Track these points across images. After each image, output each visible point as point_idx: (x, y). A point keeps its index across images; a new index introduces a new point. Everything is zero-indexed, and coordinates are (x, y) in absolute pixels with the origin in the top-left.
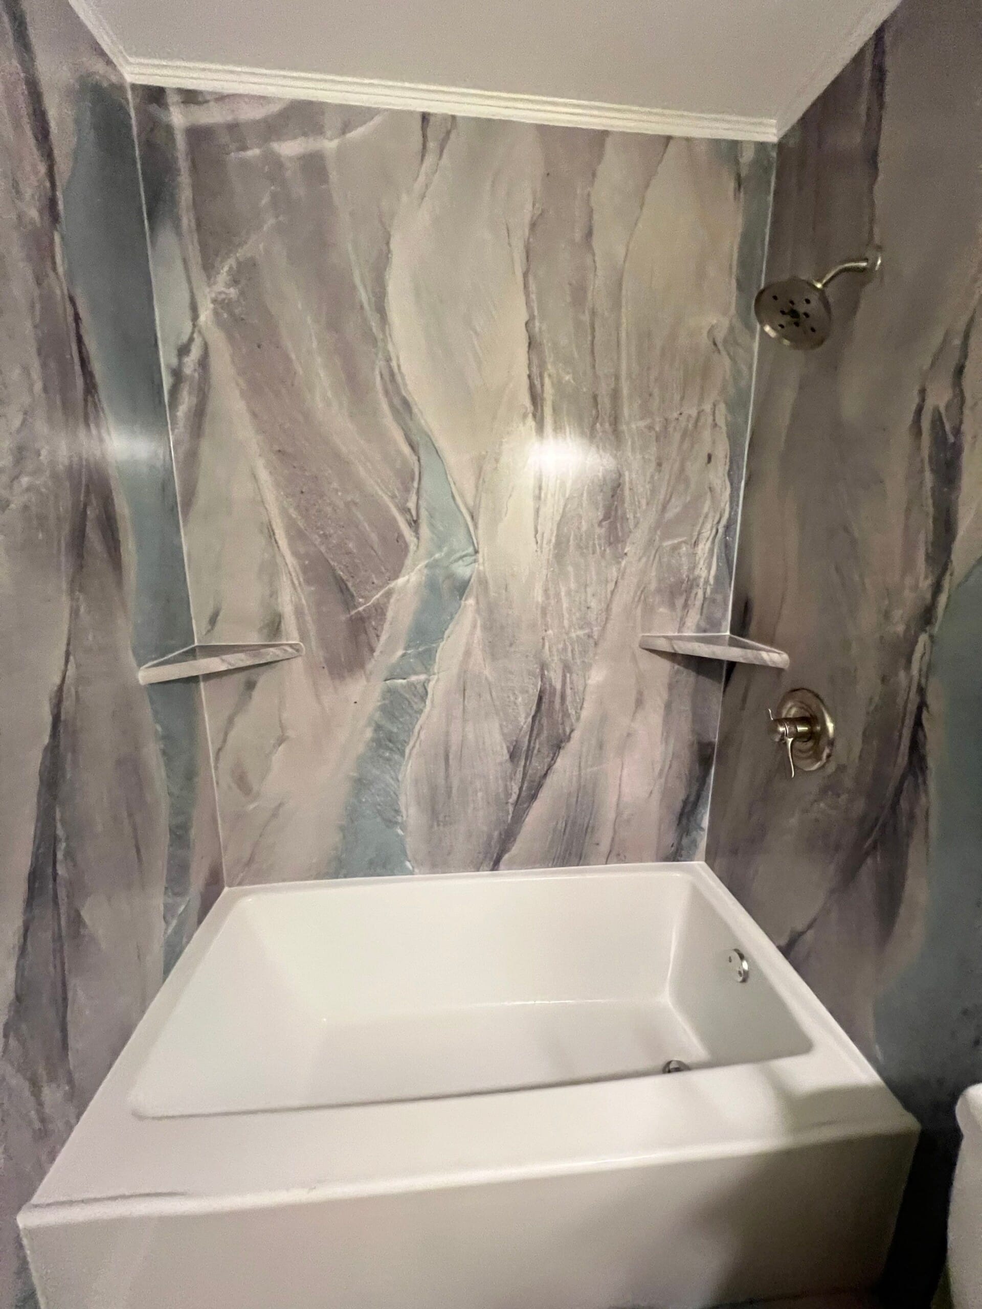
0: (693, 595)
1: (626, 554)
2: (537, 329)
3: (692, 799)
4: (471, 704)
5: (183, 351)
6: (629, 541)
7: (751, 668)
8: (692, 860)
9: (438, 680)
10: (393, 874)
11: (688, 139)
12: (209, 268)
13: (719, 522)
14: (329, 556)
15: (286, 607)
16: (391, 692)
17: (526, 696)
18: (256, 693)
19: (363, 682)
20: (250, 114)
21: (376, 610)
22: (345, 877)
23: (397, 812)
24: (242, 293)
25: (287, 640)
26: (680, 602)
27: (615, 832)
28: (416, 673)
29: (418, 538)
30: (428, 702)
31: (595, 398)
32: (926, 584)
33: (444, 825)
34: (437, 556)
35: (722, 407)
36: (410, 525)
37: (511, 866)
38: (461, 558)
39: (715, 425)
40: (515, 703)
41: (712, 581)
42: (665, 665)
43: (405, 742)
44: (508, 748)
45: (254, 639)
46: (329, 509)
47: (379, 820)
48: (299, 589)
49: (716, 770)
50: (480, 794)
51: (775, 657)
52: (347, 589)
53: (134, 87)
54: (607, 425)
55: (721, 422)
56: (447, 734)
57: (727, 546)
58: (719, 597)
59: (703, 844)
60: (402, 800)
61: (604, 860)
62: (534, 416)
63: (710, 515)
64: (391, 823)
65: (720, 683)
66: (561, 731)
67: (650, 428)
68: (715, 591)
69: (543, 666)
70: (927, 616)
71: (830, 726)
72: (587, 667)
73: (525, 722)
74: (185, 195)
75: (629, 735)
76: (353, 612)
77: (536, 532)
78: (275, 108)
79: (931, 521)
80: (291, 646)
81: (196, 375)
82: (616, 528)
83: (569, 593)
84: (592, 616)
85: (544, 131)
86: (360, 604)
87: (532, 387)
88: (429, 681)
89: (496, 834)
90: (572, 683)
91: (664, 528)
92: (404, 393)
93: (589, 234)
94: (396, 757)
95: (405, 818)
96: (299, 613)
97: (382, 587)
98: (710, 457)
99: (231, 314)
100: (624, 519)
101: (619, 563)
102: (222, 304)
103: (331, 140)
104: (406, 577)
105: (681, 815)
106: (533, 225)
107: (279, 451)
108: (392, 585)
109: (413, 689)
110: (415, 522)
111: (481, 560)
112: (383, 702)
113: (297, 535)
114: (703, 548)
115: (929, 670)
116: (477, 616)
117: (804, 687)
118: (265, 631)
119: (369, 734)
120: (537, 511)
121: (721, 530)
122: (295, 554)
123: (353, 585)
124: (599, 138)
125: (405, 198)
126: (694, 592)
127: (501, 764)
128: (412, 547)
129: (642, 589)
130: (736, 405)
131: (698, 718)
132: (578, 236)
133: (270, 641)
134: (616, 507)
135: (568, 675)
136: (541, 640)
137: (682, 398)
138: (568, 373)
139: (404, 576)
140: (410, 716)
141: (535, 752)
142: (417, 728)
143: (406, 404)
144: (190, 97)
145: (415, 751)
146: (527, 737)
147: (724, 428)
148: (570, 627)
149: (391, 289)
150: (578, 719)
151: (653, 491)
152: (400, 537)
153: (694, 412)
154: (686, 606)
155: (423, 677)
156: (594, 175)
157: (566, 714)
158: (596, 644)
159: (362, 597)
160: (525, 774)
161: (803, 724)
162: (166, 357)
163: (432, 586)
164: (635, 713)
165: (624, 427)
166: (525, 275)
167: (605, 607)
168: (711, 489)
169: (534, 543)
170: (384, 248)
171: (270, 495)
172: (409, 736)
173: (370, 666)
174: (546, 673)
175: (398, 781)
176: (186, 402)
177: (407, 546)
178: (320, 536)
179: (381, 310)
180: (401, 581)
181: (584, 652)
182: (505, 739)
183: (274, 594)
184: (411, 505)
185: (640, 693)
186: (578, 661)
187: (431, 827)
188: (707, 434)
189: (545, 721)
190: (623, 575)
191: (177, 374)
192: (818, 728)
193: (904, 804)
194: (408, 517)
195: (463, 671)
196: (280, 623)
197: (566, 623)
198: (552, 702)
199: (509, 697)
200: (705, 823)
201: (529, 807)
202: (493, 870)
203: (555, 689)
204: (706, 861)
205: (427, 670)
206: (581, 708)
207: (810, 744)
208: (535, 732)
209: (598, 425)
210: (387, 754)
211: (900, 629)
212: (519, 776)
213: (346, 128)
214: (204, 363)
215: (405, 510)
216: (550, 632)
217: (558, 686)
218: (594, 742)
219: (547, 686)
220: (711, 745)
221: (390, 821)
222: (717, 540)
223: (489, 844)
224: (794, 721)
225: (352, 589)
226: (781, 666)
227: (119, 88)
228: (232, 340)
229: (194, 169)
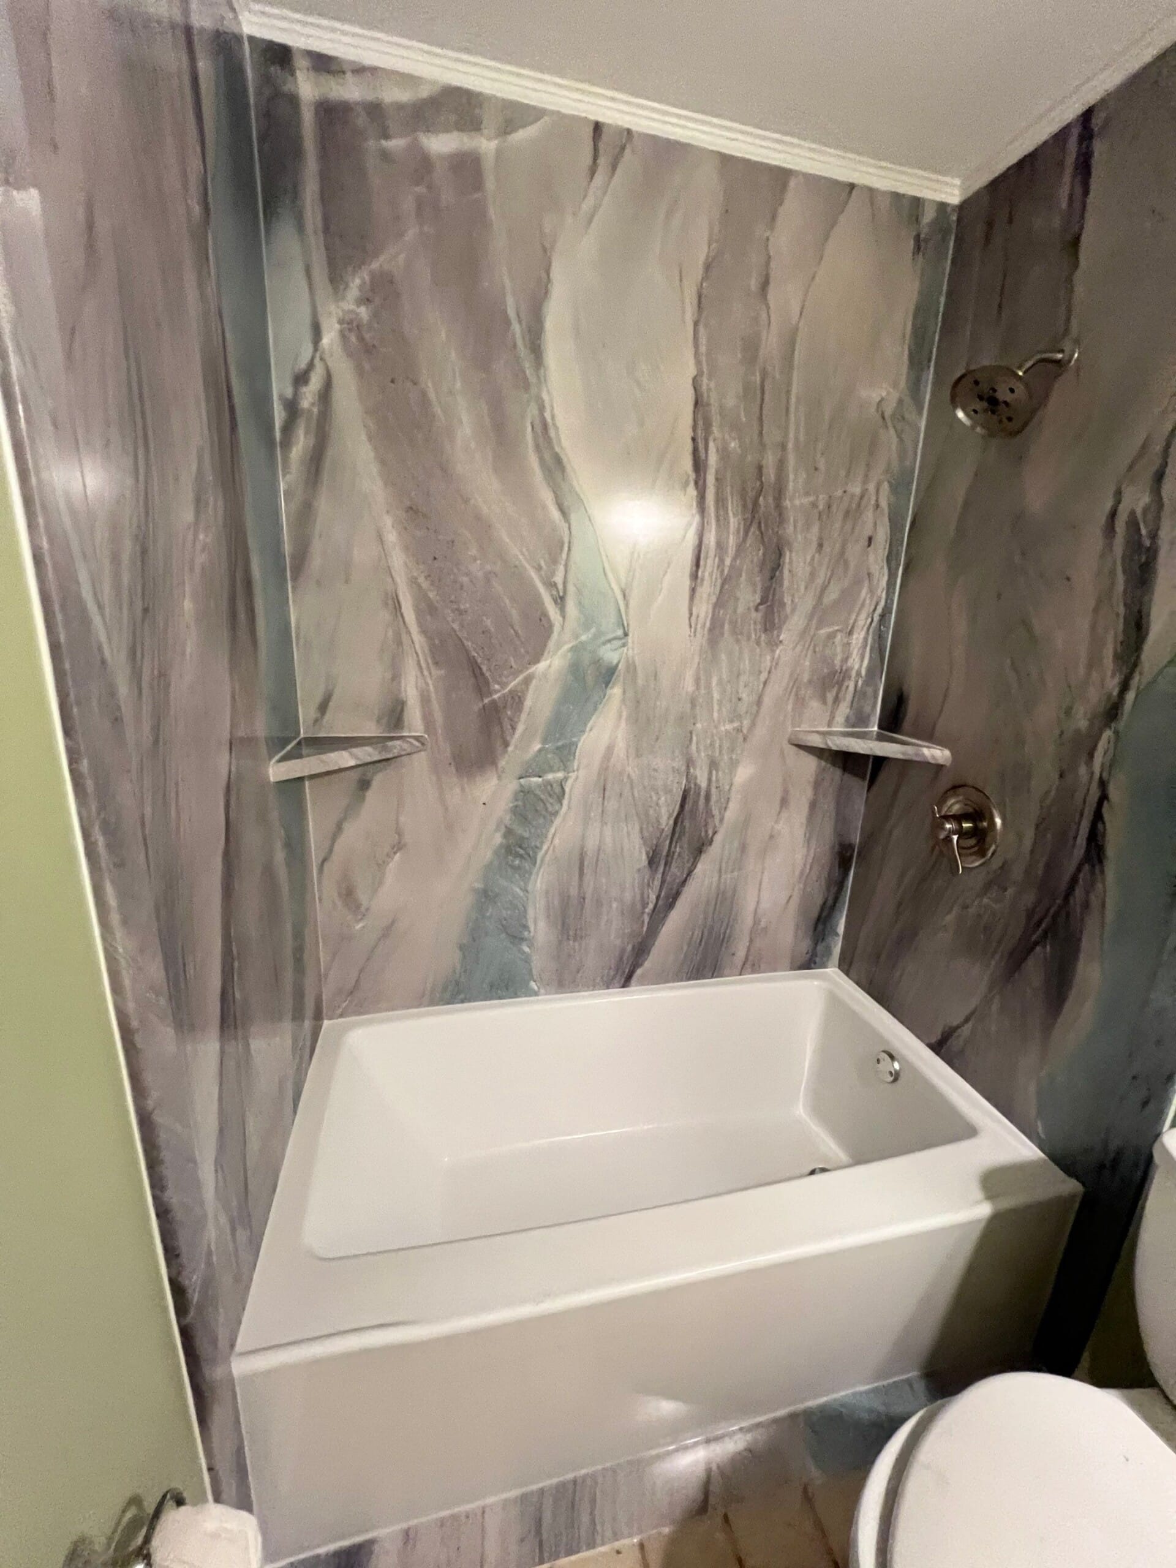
0: (844, 688)
1: (781, 642)
2: (704, 387)
3: (830, 902)
4: (612, 805)
5: (301, 379)
6: (785, 628)
7: (905, 765)
8: (827, 968)
9: (577, 778)
10: (516, 996)
11: (871, 190)
12: (336, 280)
13: (874, 610)
14: (463, 634)
15: (411, 693)
16: (524, 793)
17: (669, 797)
18: (370, 794)
19: (494, 781)
20: (393, 95)
21: (512, 698)
22: (462, 1002)
23: (526, 927)
24: (375, 315)
25: (410, 732)
26: (830, 697)
27: (751, 941)
28: (551, 770)
29: (564, 617)
30: (565, 802)
31: (760, 468)
32: (1113, 684)
33: (575, 940)
34: (584, 638)
35: (886, 485)
36: (555, 602)
37: (645, 981)
38: (609, 641)
39: (877, 506)
40: (657, 804)
41: (863, 672)
42: (811, 763)
43: (537, 847)
44: (647, 853)
45: (371, 730)
46: (465, 580)
47: (503, 936)
48: (426, 673)
49: (854, 873)
50: (615, 905)
51: (937, 754)
52: (482, 674)
53: (251, 39)
54: (770, 500)
55: (884, 504)
56: (583, 837)
57: (880, 637)
58: (870, 690)
59: (837, 950)
60: (531, 913)
61: (738, 972)
62: (696, 483)
63: (868, 601)
64: (517, 938)
65: (863, 778)
66: (703, 834)
67: (814, 505)
68: (867, 683)
69: (689, 763)
70: (1112, 712)
71: (998, 821)
72: (734, 764)
73: (667, 824)
74: (311, 189)
75: (771, 837)
76: (486, 701)
77: (691, 614)
78: (424, 93)
79: (1122, 620)
80: (417, 738)
81: (315, 410)
82: (773, 613)
83: (720, 682)
84: (743, 708)
85: (726, 160)
86: (497, 692)
87: (695, 451)
88: (566, 779)
89: (629, 948)
90: (717, 781)
91: (820, 614)
92: (557, 449)
93: (765, 284)
94: (527, 865)
95: (532, 934)
96: (425, 700)
97: (521, 672)
98: (870, 539)
99: (361, 339)
100: (783, 605)
101: (773, 651)
102: (350, 326)
103: (489, 139)
104: (548, 662)
105: (819, 919)
106: (708, 267)
107: (411, 508)
108: (532, 669)
109: (549, 787)
110: (562, 598)
111: (630, 644)
112: (516, 803)
113: (427, 609)
114: (858, 637)
115: (1112, 765)
116: (623, 707)
117: (970, 782)
118: (384, 721)
119: (498, 839)
120: (693, 590)
121: (876, 618)
122: (424, 632)
123: (490, 670)
124: (781, 176)
125: (569, 220)
126: (846, 684)
127: (639, 870)
128: (557, 629)
129: (795, 680)
130: (899, 486)
131: (841, 819)
132: (754, 284)
133: (389, 732)
134: (775, 589)
135: (714, 772)
136: (689, 735)
137: (847, 475)
138: (734, 439)
139: (546, 660)
140: (544, 817)
141: (675, 857)
142: (552, 830)
143: (558, 460)
144: (323, 63)
145: (547, 858)
146: (668, 842)
147: (886, 511)
148: (719, 721)
149: (549, 324)
150: (722, 820)
151: (813, 575)
152: (545, 615)
153: (857, 490)
154: (837, 700)
155: (560, 775)
156: (774, 218)
157: (709, 814)
158: (745, 739)
159: (498, 683)
160: (663, 882)
161: (967, 821)
162: (280, 387)
163: (575, 669)
164: (779, 813)
165: (787, 503)
166: (696, 324)
167: (757, 698)
168: (869, 574)
169: (687, 627)
170: (544, 275)
171: (398, 560)
172: (542, 843)
173: (502, 763)
174: (692, 770)
175: (527, 891)
176: (301, 444)
177: (551, 626)
178: (453, 611)
179: (536, 350)
180: (542, 666)
181: (732, 750)
182: (645, 844)
183: (396, 677)
184: (559, 579)
185: (786, 792)
186: (726, 757)
187: (560, 942)
188: (869, 515)
189: (687, 823)
190: (777, 664)
191: (292, 408)
192: (985, 824)
193: (1079, 892)
194: (555, 593)
195: (604, 769)
196: (402, 710)
197: (716, 715)
198: (696, 802)
199: (651, 797)
200: (841, 929)
201: (666, 916)
202: (623, 986)
203: (700, 788)
204: (840, 967)
205: (566, 769)
206: (726, 808)
207: (972, 842)
208: (677, 835)
209: (761, 498)
210: (517, 862)
211: (1083, 724)
212: (657, 883)
213: (508, 127)
214: (325, 394)
215: (551, 585)
216: (699, 726)
217: (704, 785)
218: (736, 844)
219: (693, 786)
220: (851, 847)
221: (515, 937)
222: (871, 630)
223: (621, 959)
224: (958, 818)
225: (488, 674)
226: (941, 762)
227: (238, 38)
228: (360, 372)
229: (324, 155)
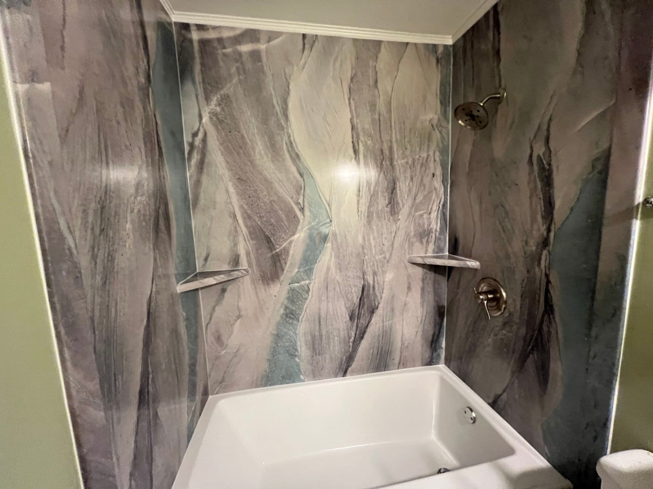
0: (430, 237)
1: (399, 219)
2: (355, 122)
3: (437, 333)
4: (331, 294)
5: (195, 135)
6: (400, 213)
7: (461, 270)
8: (438, 364)
9: (314, 283)
10: (294, 382)
11: (415, 44)
12: (208, 99)
13: (440, 203)
14: (262, 226)
15: (242, 252)
16: (292, 290)
17: (356, 288)
18: (226, 295)
19: (279, 285)
20: (226, 34)
21: (285, 250)
22: (270, 385)
23: (296, 350)
24: (223, 109)
25: (242, 267)
26: (424, 241)
27: (401, 353)
28: (303, 280)
29: (304, 216)
30: (310, 293)
31: (382, 151)
32: (543, 229)
33: (319, 355)
34: (313, 224)
35: (437, 153)
36: (300, 210)
37: (353, 373)
38: (324, 224)
39: (435, 161)
40: (351, 292)
41: (438, 230)
42: (419, 271)
43: (300, 314)
44: (349, 314)
45: (226, 267)
46: (263, 204)
47: (287, 354)
48: (248, 242)
49: (447, 318)
50: (336, 338)
51: (473, 264)
52: (271, 241)
53: (175, 23)
54: (388, 162)
55: (437, 159)
56: (319, 309)
57: (444, 214)
58: (442, 237)
59: (443, 356)
60: (298, 344)
61: (397, 368)
62: (355, 159)
63: (436, 199)
64: (293, 356)
65: (445, 276)
66: (373, 304)
67: (407, 163)
68: (440, 234)
69: (364, 273)
70: (545, 243)
71: (504, 294)
72: (384, 272)
73: (356, 301)
74: (197, 68)
75: (405, 304)
76: (274, 252)
77: (358, 211)
78: (238, 32)
79: (542, 201)
80: (244, 270)
81: (200, 146)
82: (394, 208)
83: (374, 238)
84: (385, 248)
85: (355, 41)
86: (277, 248)
87: (354, 146)
88: (310, 283)
89: (344, 358)
90: (377, 281)
91: (415, 207)
92: (297, 151)
93: (376, 81)
94: (295, 322)
95: (300, 353)
96: (248, 254)
97: (287, 240)
98: (433, 175)
99: (218, 118)
100: (398, 204)
101: (396, 223)
102: (213, 114)
103: (263, 44)
104: (298, 235)
105: (432, 342)
106: (352, 79)
107: (239, 178)
108: (292, 238)
109: (303, 288)
110: (303, 209)
111: (333, 225)
112: (289, 295)
113: (247, 217)
114: (434, 215)
115: (549, 267)
116: (332, 252)
117: (490, 276)
118: (231, 263)
119: (282, 311)
120: (358, 201)
121: (441, 207)
122: (246, 226)
123: (274, 239)
124: (378, 43)
125: (295, 68)
126: (431, 235)
127: (346, 322)
128: (301, 221)
129: (407, 235)
130: (443, 152)
131: (436, 293)
132: (371, 82)
133: (234, 268)
134: (394, 198)
135: (376, 277)
136: (362, 261)
137: (420, 149)
138: (370, 140)
139: (298, 233)
140: (301, 301)
141: (362, 315)
142: (305, 307)
143: (297, 155)
144: (201, 27)
145: (304, 319)
146: (358, 308)
147: (439, 162)
148: (375, 254)
149: (290, 105)
150: (381, 298)
151: (410, 190)
152: (295, 216)
153: (425, 155)
154: (427, 242)
155: (307, 282)
156: (377, 57)
157: (375, 296)
158: (388, 262)
159: (278, 245)
160: (357, 327)
161: (490, 294)
162: (187, 138)
163: (311, 237)
164: (407, 293)
165: (395, 163)
166: (349, 99)
167: (391, 244)
168: (435, 189)
169: (357, 216)
170: (287, 89)
171: (235, 199)
172: (301, 311)
173: (282, 278)
174: (365, 276)
175: (296, 334)
176: (196, 157)
177: (299, 220)
178: (258, 217)
179: (286, 116)
180: (296, 236)
181: (383, 266)
182: (347, 309)
183: (235, 245)
184: (301, 201)
185: (409, 284)
186: (380, 270)
187: (313, 357)
188: (432, 165)
189: (365, 300)
190: (398, 229)
191: (192, 145)
192: (498, 295)
193: (545, 328)
194: (299, 206)
195: (326, 279)
196: (238, 259)
197: (373, 252)
198: (369, 290)
199: (348, 289)
200: (444, 345)
201: (360, 343)
202: (343, 376)
203: (370, 284)
204: (445, 364)
205: (309, 279)
206: (382, 293)
207: (494, 304)
208: (361, 305)
209: (384, 162)
210: (291, 321)
211: (534, 248)
212: (354, 328)
213: (269, 40)
214: (204, 140)
215: (298, 204)
216: (366, 257)
217: (371, 283)
218: (389, 308)
219: (366, 283)
220: (443, 307)
221: (292, 355)
222: (439, 211)
223: (341, 363)
224: (486, 293)
225: (273, 241)
226: (475, 267)
227: (170, 24)
228: (217, 129)
229: (202, 57)
